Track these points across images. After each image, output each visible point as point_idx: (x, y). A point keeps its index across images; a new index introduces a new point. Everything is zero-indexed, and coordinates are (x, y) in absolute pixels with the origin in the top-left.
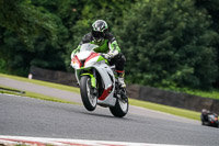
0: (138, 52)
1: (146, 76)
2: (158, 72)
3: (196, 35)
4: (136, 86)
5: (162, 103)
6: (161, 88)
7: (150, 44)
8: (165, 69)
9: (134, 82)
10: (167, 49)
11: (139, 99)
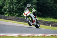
0: (14, 7)
1: (17, 14)
2: (20, 13)
3: (31, 1)
4: (14, 17)
5: (22, 22)
6: (21, 17)
7: (17, 5)
8: (22, 12)
9: (13, 16)
10: (22, 6)
11: (15, 21)
